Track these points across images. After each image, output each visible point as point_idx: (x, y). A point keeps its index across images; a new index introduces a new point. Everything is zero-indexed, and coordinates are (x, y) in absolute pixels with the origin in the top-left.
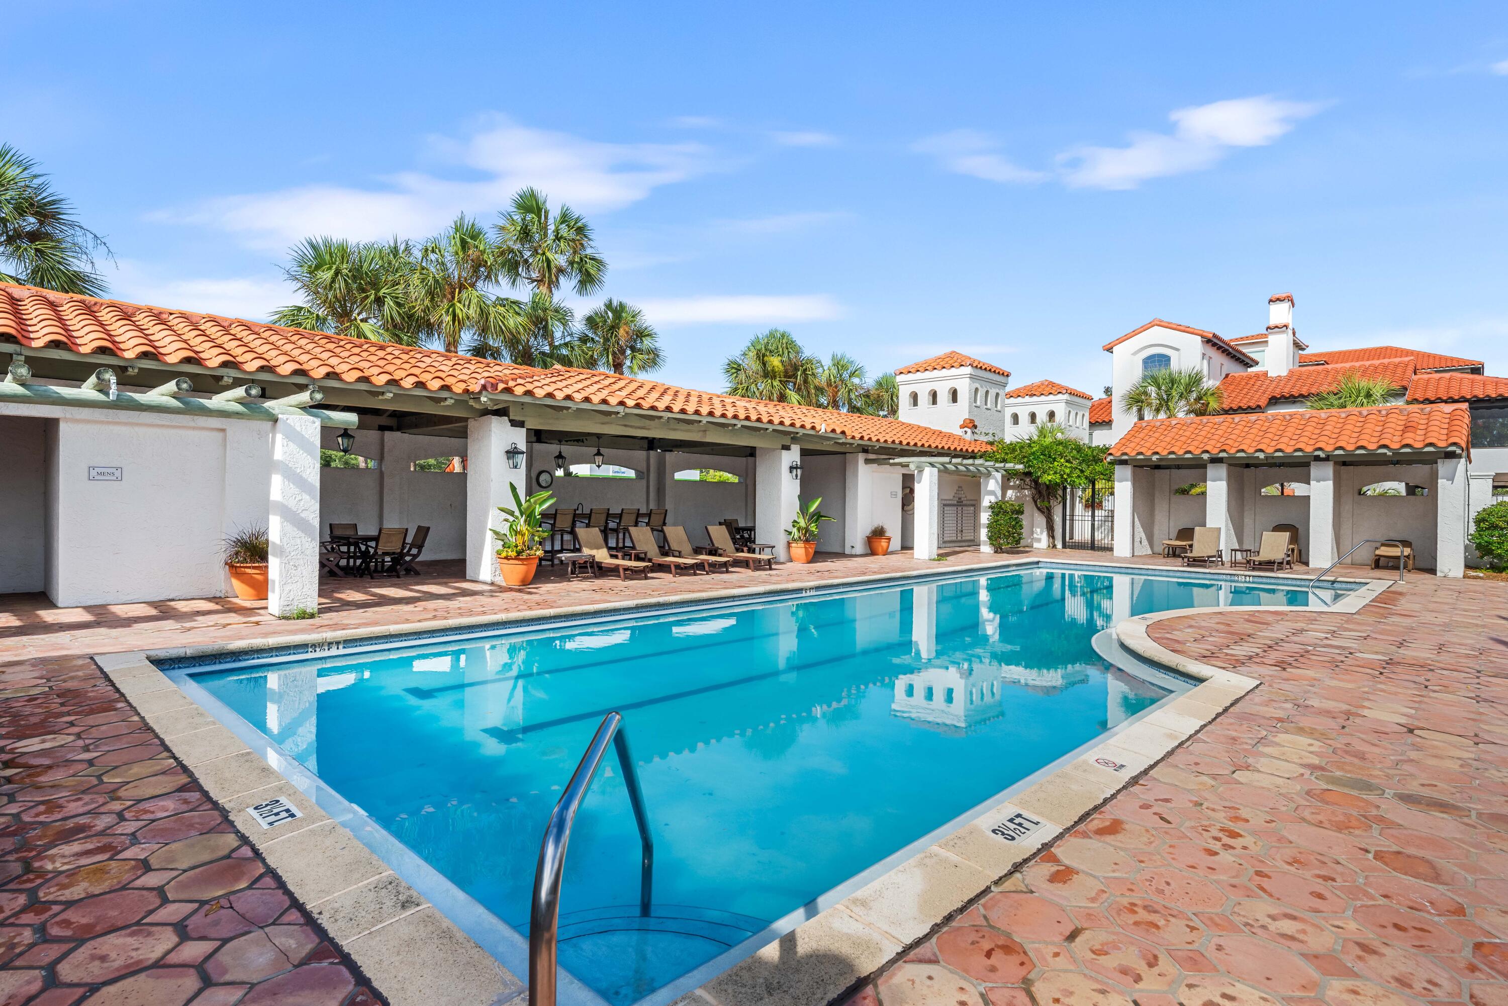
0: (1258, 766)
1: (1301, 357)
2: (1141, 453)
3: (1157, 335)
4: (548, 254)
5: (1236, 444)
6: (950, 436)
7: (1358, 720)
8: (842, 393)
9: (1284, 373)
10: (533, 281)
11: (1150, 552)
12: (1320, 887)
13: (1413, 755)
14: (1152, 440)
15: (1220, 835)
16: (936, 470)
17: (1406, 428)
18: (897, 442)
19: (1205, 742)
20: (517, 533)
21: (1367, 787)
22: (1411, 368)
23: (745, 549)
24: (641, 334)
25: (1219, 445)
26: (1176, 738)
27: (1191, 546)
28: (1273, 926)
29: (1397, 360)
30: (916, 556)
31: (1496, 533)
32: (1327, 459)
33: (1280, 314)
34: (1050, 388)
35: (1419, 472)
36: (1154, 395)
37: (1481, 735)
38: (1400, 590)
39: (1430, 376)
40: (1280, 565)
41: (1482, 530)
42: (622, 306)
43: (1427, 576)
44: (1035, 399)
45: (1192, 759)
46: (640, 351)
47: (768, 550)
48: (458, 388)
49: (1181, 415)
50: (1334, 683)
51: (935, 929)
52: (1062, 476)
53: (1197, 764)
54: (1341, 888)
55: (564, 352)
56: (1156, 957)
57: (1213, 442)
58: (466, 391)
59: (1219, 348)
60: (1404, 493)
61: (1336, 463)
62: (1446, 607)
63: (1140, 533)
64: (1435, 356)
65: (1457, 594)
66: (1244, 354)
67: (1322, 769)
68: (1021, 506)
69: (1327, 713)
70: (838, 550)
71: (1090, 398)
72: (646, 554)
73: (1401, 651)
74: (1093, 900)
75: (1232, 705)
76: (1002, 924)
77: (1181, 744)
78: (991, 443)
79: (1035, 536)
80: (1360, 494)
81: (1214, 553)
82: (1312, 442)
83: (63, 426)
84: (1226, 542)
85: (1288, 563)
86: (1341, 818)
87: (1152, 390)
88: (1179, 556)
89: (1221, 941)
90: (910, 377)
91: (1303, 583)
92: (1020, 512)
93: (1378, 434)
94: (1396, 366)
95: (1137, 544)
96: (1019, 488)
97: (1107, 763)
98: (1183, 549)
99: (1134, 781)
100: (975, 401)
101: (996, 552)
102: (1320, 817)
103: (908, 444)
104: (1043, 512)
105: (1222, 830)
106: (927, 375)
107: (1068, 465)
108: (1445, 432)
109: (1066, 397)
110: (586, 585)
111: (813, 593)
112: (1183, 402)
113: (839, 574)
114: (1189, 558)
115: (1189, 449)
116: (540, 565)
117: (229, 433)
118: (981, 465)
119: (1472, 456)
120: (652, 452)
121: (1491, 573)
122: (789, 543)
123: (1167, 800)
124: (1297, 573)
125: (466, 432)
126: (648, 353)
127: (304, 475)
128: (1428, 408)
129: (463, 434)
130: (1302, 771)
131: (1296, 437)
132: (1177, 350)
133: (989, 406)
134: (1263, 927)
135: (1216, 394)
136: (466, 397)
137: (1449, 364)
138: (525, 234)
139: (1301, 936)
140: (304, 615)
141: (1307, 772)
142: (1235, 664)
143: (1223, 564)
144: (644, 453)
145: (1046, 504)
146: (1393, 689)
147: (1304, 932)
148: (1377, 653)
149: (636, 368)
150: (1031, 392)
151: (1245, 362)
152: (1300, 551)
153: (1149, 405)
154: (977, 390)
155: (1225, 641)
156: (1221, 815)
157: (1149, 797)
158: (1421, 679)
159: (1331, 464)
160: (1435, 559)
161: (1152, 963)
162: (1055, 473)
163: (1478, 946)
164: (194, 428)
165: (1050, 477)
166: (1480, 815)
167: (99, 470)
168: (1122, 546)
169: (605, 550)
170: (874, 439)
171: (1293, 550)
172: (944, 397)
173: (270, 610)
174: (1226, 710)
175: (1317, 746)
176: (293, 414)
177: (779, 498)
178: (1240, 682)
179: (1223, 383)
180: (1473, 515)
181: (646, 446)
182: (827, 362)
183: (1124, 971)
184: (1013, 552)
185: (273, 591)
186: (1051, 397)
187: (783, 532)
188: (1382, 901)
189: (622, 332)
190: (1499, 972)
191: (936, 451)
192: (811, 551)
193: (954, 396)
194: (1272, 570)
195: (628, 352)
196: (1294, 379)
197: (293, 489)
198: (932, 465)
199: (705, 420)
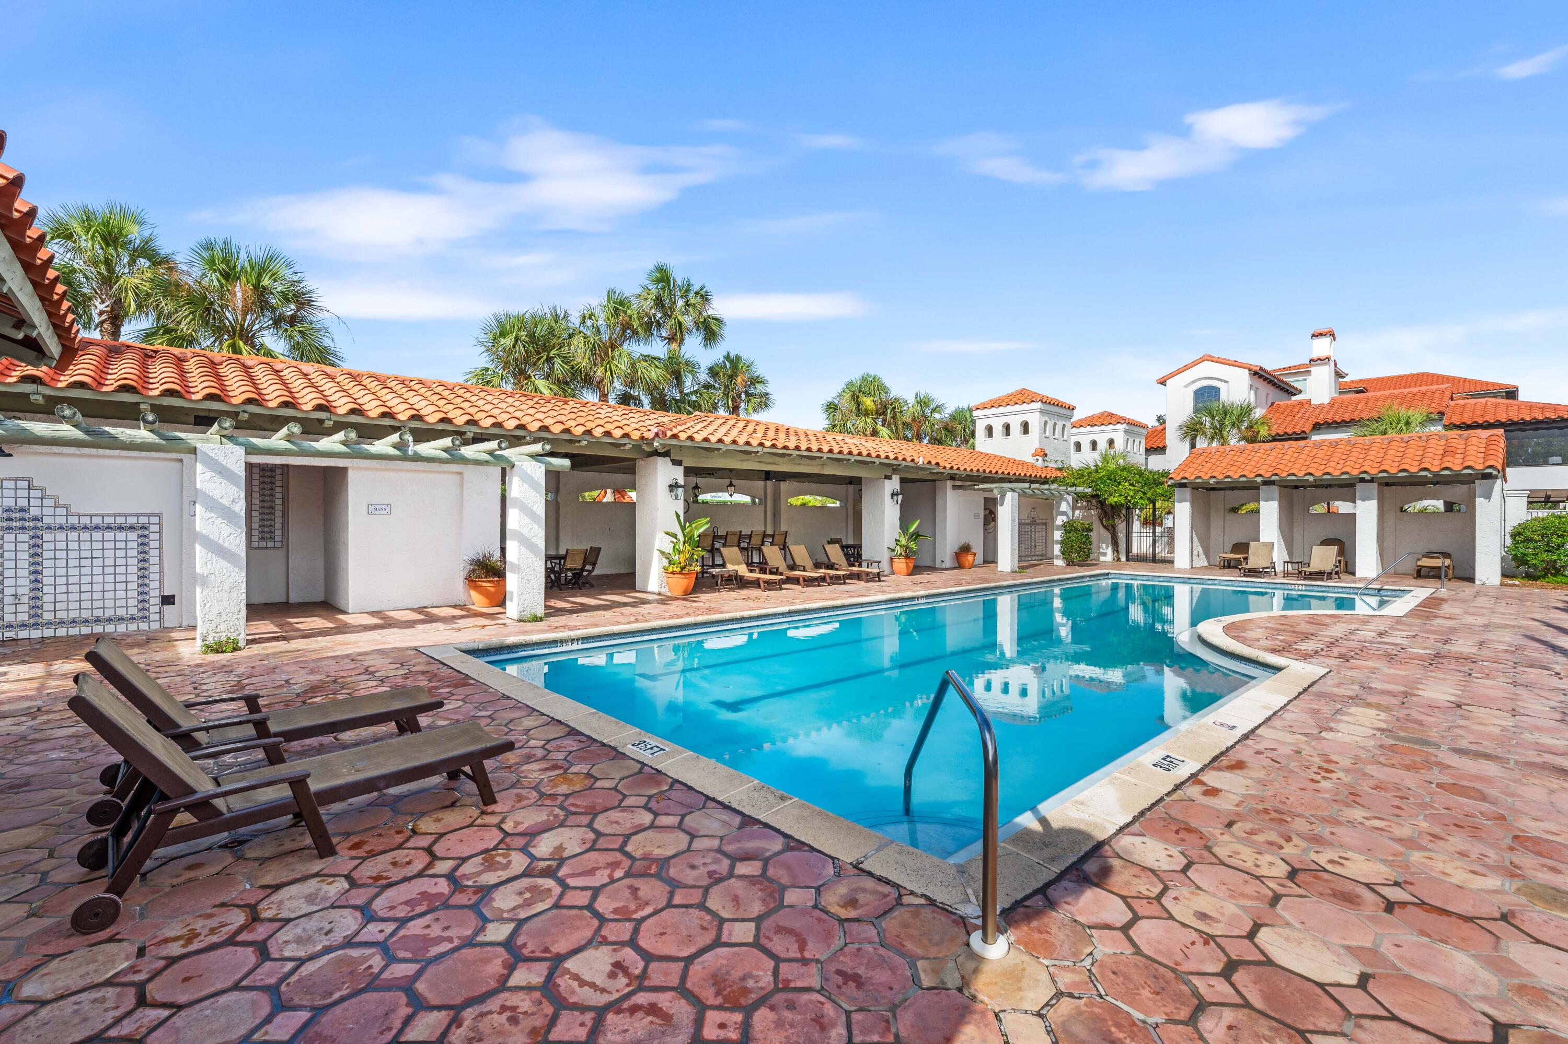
0: (1339, 728)
1: (1341, 384)
2: (1200, 477)
3: (1208, 369)
4: (679, 317)
5: (1287, 469)
6: (1023, 463)
7: (1414, 698)
8: (926, 427)
9: (1326, 401)
10: (665, 339)
11: (1206, 564)
12: (1398, 802)
13: (1462, 722)
14: (1209, 465)
15: (1319, 771)
16: (1016, 494)
17: (1446, 452)
18: (981, 470)
19: (1293, 712)
20: (680, 552)
21: (1428, 743)
22: (1448, 395)
23: (857, 564)
24: (755, 381)
25: (1271, 469)
26: (1270, 709)
27: (1246, 559)
28: (1368, 823)
29: (1434, 387)
30: (999, 569)
31: (1531, 545)
32: (1372, 480)
33: (1322, 347)
34: (1108, 419)
35: (1457, 492)
36: (1208, 424)
37: (1517, 709)
38: (1442, 596)
39: (1466, 401)
40: (1330, 575)
41: (1518, 543)
42: (738, 358)
43: (1466, 584)
44: (1096, 428)
45: (1286, 723)
46: (753, 395)
47: (875, 565)
48: (636, 435)
49: (1233, 442)
50: (1391, 671)
51: (1135, 819)
52: (1126, 498)
53: (1291, 727)
54: (1414, 804)
55: (694, 398)
56: (1290, 837)
57: (1265, 467)
58: (642, 438)
59: (1265, 379)
60: (1442, 509)
61: (1380, 484)
62: (1485, 611)
63: (1198, 548)
64: (1470, 381)
65: (1494, 600)
66: (1288, 384)
67: (1389, 731)
68: (1090, 524)
69: (1388, 693)
70: (929, 564)
71: (1146, 427)
72: (777, 569)
73: (1447, 647)
74: (1237, 806)
75: (1310, 686)
76: (1180, 817)
77: (1275, 713)
78: (1060, 470)
79: (1101, 550)
80: (1401, 511)
81: (1268, 565)
82: (1357, 466)
83: (351, 474)
84: (1279, 556)
85: (1337, 573)
86: (1408, 762)
87: (1206, 420)
88: (1235, 567)
89: (1333, 830)
90: (986, 412)
91: (1351, 591)
92: (1090, 530)
93: (1419, 458)
94: (1434, 393)
95: (1195, 557)
96: (1087, 508)
97: (1222, 725)
98: (1238, 561)
99: (1246, 737)
100: (1045, 433)
101: (1068, 565)
102: (1392, 762)
103: (990, 472)
104: (1108, 530)
105: (1319, 768)
106: (1001, 410)
107: (1132, 488)
108: (1482, 455)
109: (1124, 426)
110: (734, 594)
111: (924, 601)
112: (1235, 431)
113: (937, 585)
114: (1245, 569)
115: (1244, 473)
116: (697, 578)
117: (465, 475)
118: (1055, 489)
119: (1507, 476)
120: (769, 482)
121: (1526, 581)
122: (891, 559)
123: (1274, 749)
124: (1344, 582)
125: (635, 469)
126: (761, 397)
127: (534, 509)
128: (1466, 433)
129: (632, 471)
130: (1375, 732)
131: (1342, 462)
132: (1226, 382)
133: (1057, 436)
134: (1360, 823)
135: (1264, 421)
136: (640, 443)
137: (1484, 388)
138: (659, 302)
139: (1388, 829)
140: (536, 619)
141: (1378, 734)
142: (1306, 656)
143: (1276, 575)
144: (762, 483)
145: (1111, 522)
146: (1443, 676)
147: (1390, 827)
148: (1425, 648)
149: (751, 410)
150: (1092, 422)
151: (1289, 391)
152: (1346, 563)
153: (1204, 433)
154: (1046, 422)
155: (1292, 639)
156: (1317, 759)
157: (1260, 747)
158: (1466, 669)
159: (1375, 485)
160: (1473, 569)
161: (1289, 839)
162: (1121, 495)
163: (1516, 838)
164: (440, 472)
165: (1115, 499)
166: (1517, 762)
167: (376, 507)
168: (1182, 559)
169: (744, 566)
170: (962, 469)
171: (1340, 562)
172: (1016, 429)
173: (508, 615)
174: (1305, 690)
175: (1383, 716)
176: (524, 461)
177: (883, 520)
178: (1313, 670)
179: (1269, 412)
180: (1509, 529)
181: (763, 477)
182: (911, 401)
183: (1271, 843)
184: (1083, 564)
185: (512, 600)
186: (1111, 427)
187: (886, 549)
188: (1445, 811)
189: (739, 379)
190: (1531, 851)
191: (1014, 478)
192: (911, 565)
193: (1025, 428)
194: (1322, 580)
195: (743, 396)
196: (1336, 406)
197: (527, 520)
198: (1013, 490)
199: (825, 456)
